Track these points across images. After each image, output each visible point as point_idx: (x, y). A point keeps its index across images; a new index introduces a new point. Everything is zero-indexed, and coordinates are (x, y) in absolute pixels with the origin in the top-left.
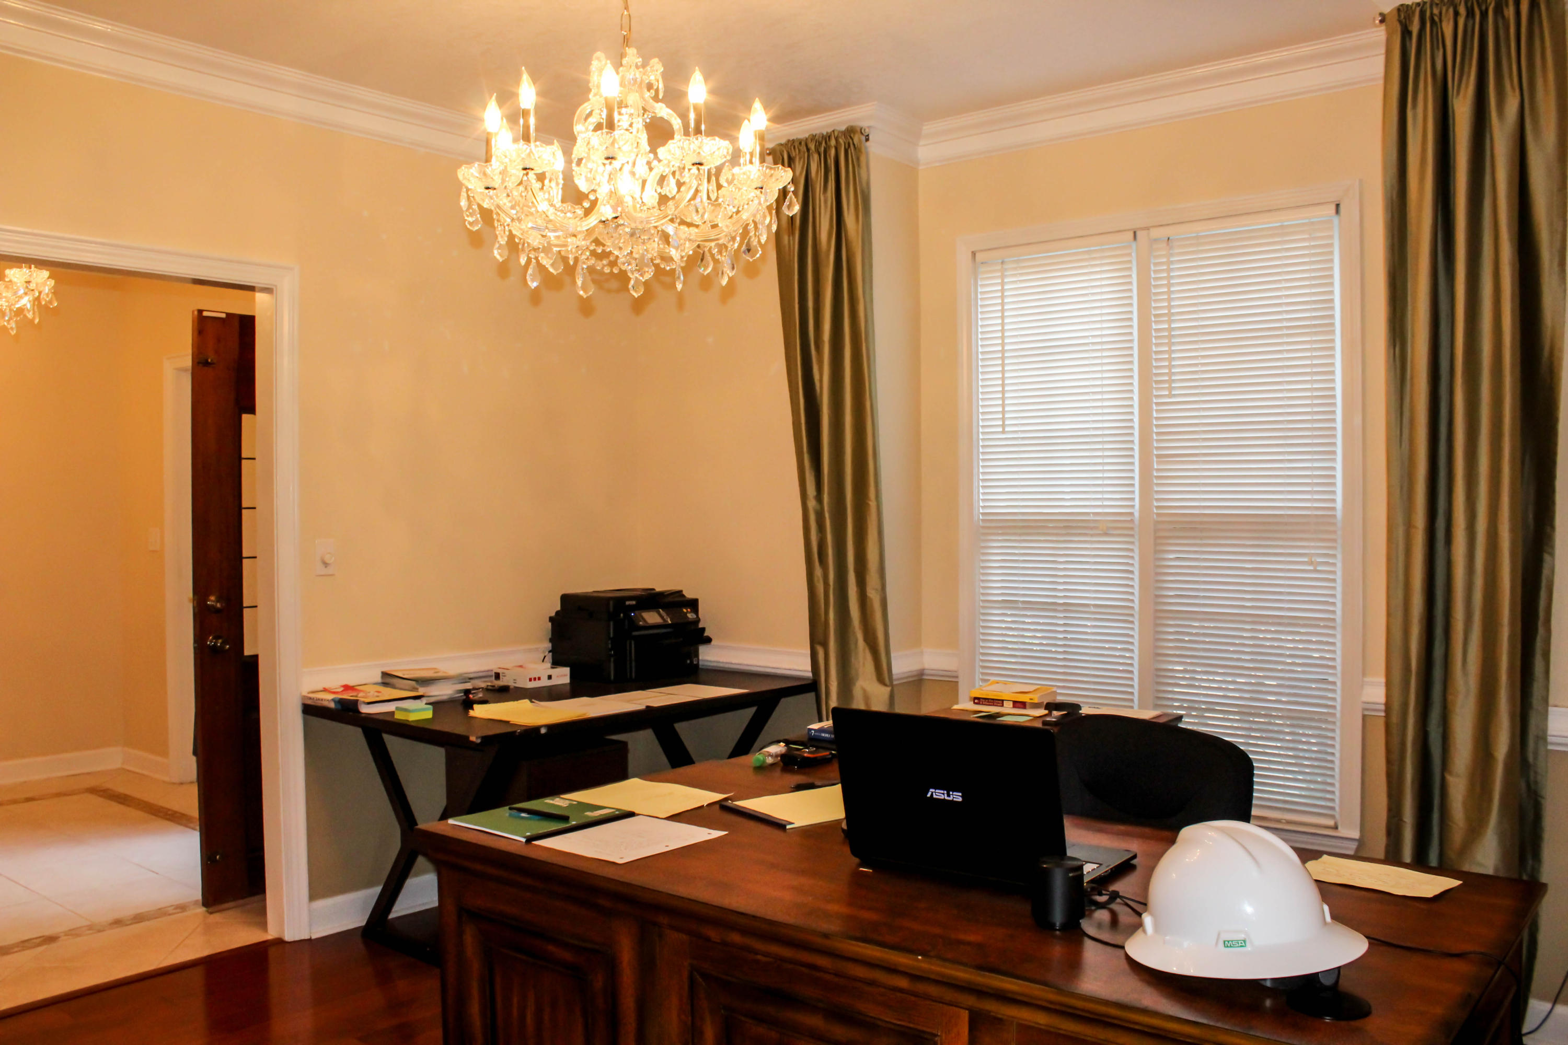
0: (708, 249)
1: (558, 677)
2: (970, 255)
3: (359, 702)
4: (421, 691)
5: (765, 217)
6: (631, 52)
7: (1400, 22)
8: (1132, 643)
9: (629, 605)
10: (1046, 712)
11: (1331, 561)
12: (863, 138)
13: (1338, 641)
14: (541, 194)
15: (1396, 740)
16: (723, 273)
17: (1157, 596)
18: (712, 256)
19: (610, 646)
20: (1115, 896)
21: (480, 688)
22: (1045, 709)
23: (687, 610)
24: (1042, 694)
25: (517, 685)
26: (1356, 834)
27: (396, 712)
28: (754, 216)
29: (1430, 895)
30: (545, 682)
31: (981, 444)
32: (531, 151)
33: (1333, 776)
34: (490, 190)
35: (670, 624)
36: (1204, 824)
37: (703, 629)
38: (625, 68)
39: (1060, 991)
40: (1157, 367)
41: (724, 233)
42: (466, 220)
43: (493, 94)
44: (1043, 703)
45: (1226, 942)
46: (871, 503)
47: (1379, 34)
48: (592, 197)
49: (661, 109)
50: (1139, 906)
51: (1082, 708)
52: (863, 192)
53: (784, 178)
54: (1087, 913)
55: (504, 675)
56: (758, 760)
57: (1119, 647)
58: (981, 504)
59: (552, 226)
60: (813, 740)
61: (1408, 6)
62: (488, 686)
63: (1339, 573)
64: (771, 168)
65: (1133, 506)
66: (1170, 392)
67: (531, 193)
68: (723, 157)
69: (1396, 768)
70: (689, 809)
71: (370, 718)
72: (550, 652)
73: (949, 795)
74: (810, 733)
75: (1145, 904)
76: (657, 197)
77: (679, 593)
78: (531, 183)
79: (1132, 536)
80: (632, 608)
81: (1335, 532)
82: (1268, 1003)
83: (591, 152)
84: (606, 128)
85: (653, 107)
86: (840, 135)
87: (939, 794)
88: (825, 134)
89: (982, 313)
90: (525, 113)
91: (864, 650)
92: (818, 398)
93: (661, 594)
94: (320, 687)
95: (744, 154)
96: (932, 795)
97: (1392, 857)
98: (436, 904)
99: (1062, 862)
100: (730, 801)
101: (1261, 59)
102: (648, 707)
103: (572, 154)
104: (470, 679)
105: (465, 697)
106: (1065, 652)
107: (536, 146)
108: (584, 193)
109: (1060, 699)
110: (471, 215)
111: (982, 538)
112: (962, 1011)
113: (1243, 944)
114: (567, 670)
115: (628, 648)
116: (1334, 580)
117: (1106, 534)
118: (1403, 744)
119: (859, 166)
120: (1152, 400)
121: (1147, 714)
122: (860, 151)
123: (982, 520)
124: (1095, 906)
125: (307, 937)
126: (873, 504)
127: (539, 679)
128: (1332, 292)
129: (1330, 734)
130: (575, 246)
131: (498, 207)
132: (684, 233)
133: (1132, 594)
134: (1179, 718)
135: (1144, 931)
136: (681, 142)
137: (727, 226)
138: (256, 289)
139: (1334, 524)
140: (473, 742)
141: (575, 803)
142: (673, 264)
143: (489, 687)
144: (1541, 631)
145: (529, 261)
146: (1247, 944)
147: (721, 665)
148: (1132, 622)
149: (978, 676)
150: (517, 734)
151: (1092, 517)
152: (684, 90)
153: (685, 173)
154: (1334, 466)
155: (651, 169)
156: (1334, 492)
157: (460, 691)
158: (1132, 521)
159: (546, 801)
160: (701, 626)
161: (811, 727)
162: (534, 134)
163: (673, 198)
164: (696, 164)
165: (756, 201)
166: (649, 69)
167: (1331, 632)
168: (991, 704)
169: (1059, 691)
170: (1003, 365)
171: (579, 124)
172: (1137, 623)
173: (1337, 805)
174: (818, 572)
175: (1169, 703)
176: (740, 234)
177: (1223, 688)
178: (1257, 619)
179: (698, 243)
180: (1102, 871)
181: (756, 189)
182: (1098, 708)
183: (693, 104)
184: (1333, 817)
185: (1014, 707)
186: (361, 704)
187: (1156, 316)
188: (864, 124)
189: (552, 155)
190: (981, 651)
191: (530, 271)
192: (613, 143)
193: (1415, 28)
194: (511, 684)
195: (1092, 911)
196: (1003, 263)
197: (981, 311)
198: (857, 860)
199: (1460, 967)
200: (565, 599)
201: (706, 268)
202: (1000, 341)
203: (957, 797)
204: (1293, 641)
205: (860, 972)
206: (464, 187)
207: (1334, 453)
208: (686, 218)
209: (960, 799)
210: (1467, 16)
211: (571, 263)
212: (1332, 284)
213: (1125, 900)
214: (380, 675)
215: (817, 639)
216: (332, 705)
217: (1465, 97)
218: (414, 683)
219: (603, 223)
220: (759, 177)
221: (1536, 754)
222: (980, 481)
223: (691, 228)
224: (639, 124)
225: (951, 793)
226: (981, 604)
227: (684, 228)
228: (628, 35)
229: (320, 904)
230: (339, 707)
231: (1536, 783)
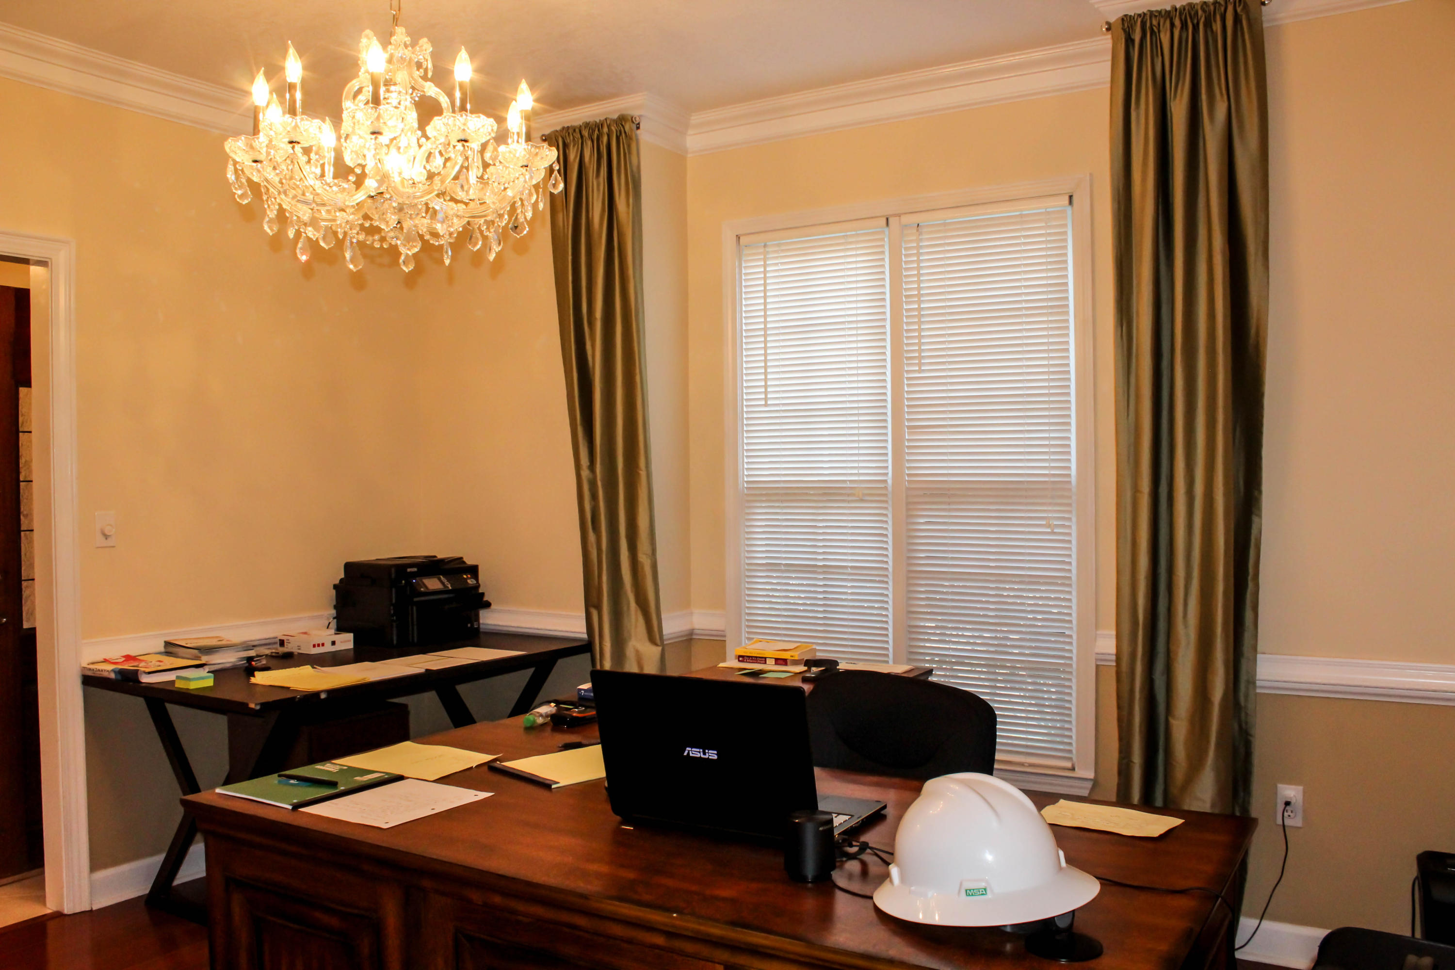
0: (478, 226)
1: (341, 642)
2: (735, 238)
3: (139, 672)
4: (204, 659)
5: (530, 195)
6: (400, 31)
7: (1124, 30)
8: (887, 602)
9: (411, 573)
10: (806, 668)
11: (1067, 524)
12: (634, 127)
13: (1074, 597)
14: (307, 167)
15: (1126, 688)
16: (490, 250)
17: (909, 558)
18: (481, 232)
19: (392, 612)
20: (864, 847)
21: (263, 656)
22: (804, 666)
23: (467, 576)
24: (801, 651)
25: (300, 652)
26: (1091, 775)
27: (176, 681)
28: (522, 193)
29: (1156, 835)
30: (329, 648)
31: (745, 416)
32: (296, 126)
33: (1070, 722)
34: (258, 163)
35: (450, 590)
36: (946, 777)
37: (483, 594)
38: (393, 47)
39: (810, 943)
40: (907, 344)
41: (491, 210)
42: (235, 193)
43: (261, 68)
44: (803, 659)
45: (968, 891)
46: (641, 472)
47: (1106, 42)
48: (358, 171)
49: (430, 87)
50: (887, 857)
51: (840, 664)
52: (633, 176)
53: (549, 157)
54: (838, 864)
55: (288, 641)
56: (528, 720)
57: (876, 606)
58: (746, 473)
59: (320, 201)
60: (582, 701)
61: (1130, 16)
62: (272, 653)
63: (1074, 535)
64: (537, 147)
65: (887, 474)
66: (920, 368)
67: (297, 165)
68: (488, 134)
69: (1125, 713)
70: (458, 771)
71: (150, 688)
72: (334, 618)
73: (704, 754)
74: (580, 693)
75: (892, 854)
76: (425, 173)
77: (460, 560)
78: (297, 156)
79: (886, 502)
80: (414, 575)
81: (1070, 497)
82: (1009, 947)
83: (357, 127)
84: (372, 103)
85: (423, 87)
86: (612, 123)
87: (695, 753)
88: (598, 121)
89: (746, 293)
90: (292, 87)
91: (636, 611)
92: (591, 373)
93: (442, 561)
94: (101, 658)
95: (512, 135)
96: (689, 753)
97: (1123, 800)
98: (204, 874)
99: (814, 816)
100: (498, 762)
101: (1002, 61)
102: (427, 670)
103: (341, 130)
104: (254, 646)
105: (247, 665)
106: (825, 612)
107: (302, 119)
108: (350, 167)
109: (820, 655)
110: (240, 187)
111: (747, 505)
112: (717, 966)
113: (984, 892)
114: (350, 636)
115: (410, 612)
116: (1070, 542)
117: (862, 501)
118: (1132, 691)
119: (630, 153)
120: (904, 375)
121: (899, 669)
122: (631, 139)
123: (746, 488)
124: (845, 857)
125: (88, 909)
126: (643, 473)
127: (323, 645)
128: (1066, 276)
129: (1067, 683)
130: (345, 221)
131: (267, 180)
132: (452, 209)
133: (886, 556)
134: (930, 672)
135: (891, 881)
136: (446, 119)
137: (494, 203)
138: (31, 262)
139: (1070, 490)
140: (252, 709)
141: (345, 768)
142: (441, 239)
143: (274, 654)
144: (1251, 585)
145: (298, 234)
146: (988, 891)
147: (500, 628)
148: (887, 583)
149: (744, 635)
150: (297, 700)
151: (848, 485)
152: (451, 68)
153: (450, 149)
154: (1069, 436)
155: (420, 146)
156: (1069, 460)
157: (242, 659)
158: (886, 488)
159: (316, 767)
160: (481, 591)
161: (581, 687)
162: (301, 110)
163: (439, 174)
164: (462, 140)
165: (522, 179)
166: (418, 48)
167: (1067, 589)
168: (754, 661)
169: (818, 648)
170: (765, 342)
171: (348, 100)
172: (891, 583)
173: (1074, 748)
174: (592, 537)
175: (922, 657)
176: (508, 211)
177: (971, 643)
178: (1002, 579)
179: (467, 219)
180: (854, 822)
181: (522, 167)
182: (854, 663)
183: (459, 82)
184: (1070, 759)
185: (776, 664)
186: (141, 674)
187: (907, 296)
188: (636, 113)
189: (318, 129)
190: (747, 611)
191: (300, 245)
192: (378, 118)
193: (1137, 37)
194: (295, 650)
195: (843, 863)
196: (765, 246)
197: (745, 291)
198: (618, 818)
199: (1184, 903)
200: (349, 567)
201: (476, 244)
202: (762, 320)
203: (712, 755)
204: (1034, 598)
205: (618, 930)
206: (230, 159)
207: (1069, 424)
208: (456, 196)
209: (716, 757)
210: (1182, 28)
211: (341, 237)
212: (1066, 269)
213: (875, 851)
214: (163, 644)
215: (591, 602)
216: (113, 676)
217: (1181, 100)
218: (196, 651)
219: (371, 199)
220: (525, 156)
221: (1247, 696)
222: (745, 452)
223: (459, 205)
224: (407, 101)
225: (707, 751)
226: (746, 567)
227: (452, 204)
228: (398, 14)
229: (101, 875)
230: (119, 677)
231: (1246, 723)
